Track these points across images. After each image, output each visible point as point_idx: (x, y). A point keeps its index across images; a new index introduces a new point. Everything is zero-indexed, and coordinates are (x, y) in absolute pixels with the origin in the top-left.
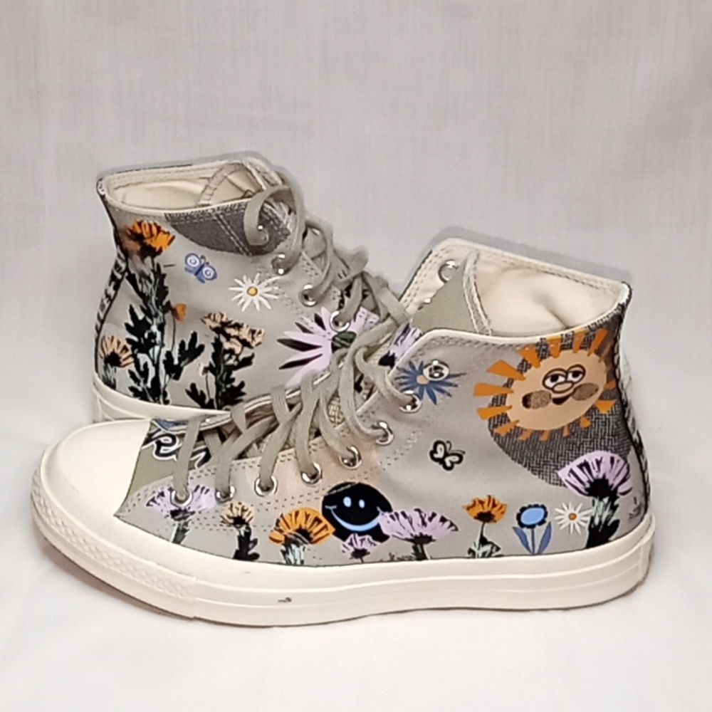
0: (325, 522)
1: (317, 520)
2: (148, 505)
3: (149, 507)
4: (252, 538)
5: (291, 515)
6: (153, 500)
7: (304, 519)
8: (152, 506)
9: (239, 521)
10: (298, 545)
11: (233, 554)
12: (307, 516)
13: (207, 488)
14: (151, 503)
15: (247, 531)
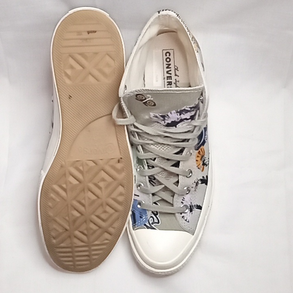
0: (200, 150)
1: (199, 153)
2: (188, 222)
3: (189, 221)
4: (202, 178)
5: (197, 163)
6: (186, 220)
7: (198, 158)
8: (188, 220)
9: (197, 184)
10: (205, 160)
11: (206, 186)
12: (198, 157)
13: (182, 198)
14: (187, 221)
15: (200, 180)
